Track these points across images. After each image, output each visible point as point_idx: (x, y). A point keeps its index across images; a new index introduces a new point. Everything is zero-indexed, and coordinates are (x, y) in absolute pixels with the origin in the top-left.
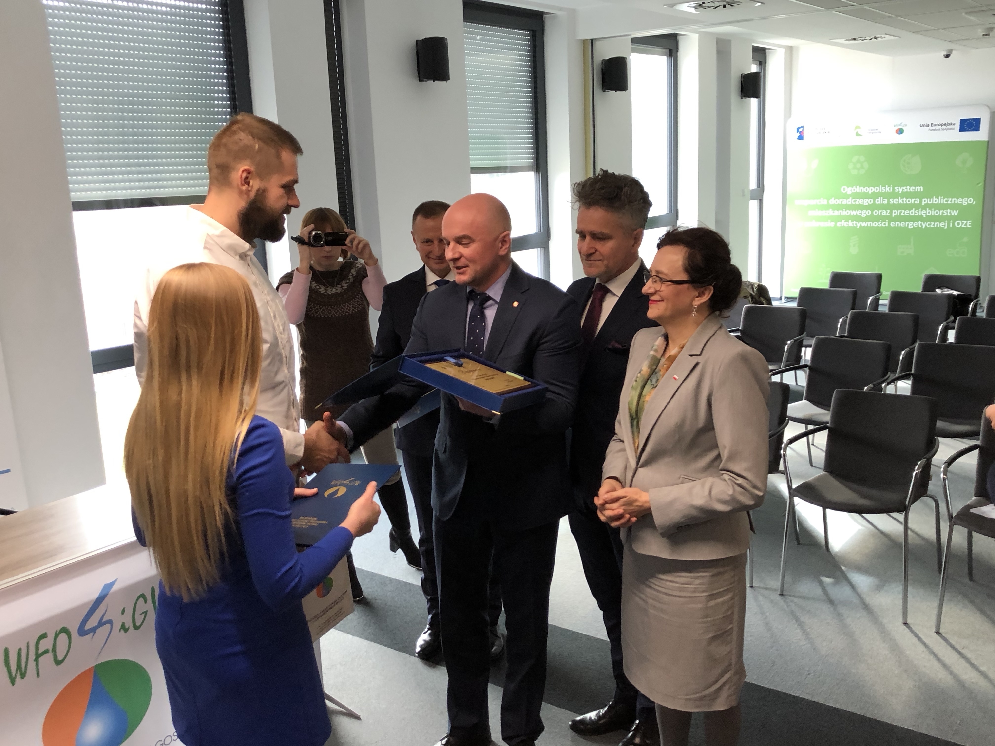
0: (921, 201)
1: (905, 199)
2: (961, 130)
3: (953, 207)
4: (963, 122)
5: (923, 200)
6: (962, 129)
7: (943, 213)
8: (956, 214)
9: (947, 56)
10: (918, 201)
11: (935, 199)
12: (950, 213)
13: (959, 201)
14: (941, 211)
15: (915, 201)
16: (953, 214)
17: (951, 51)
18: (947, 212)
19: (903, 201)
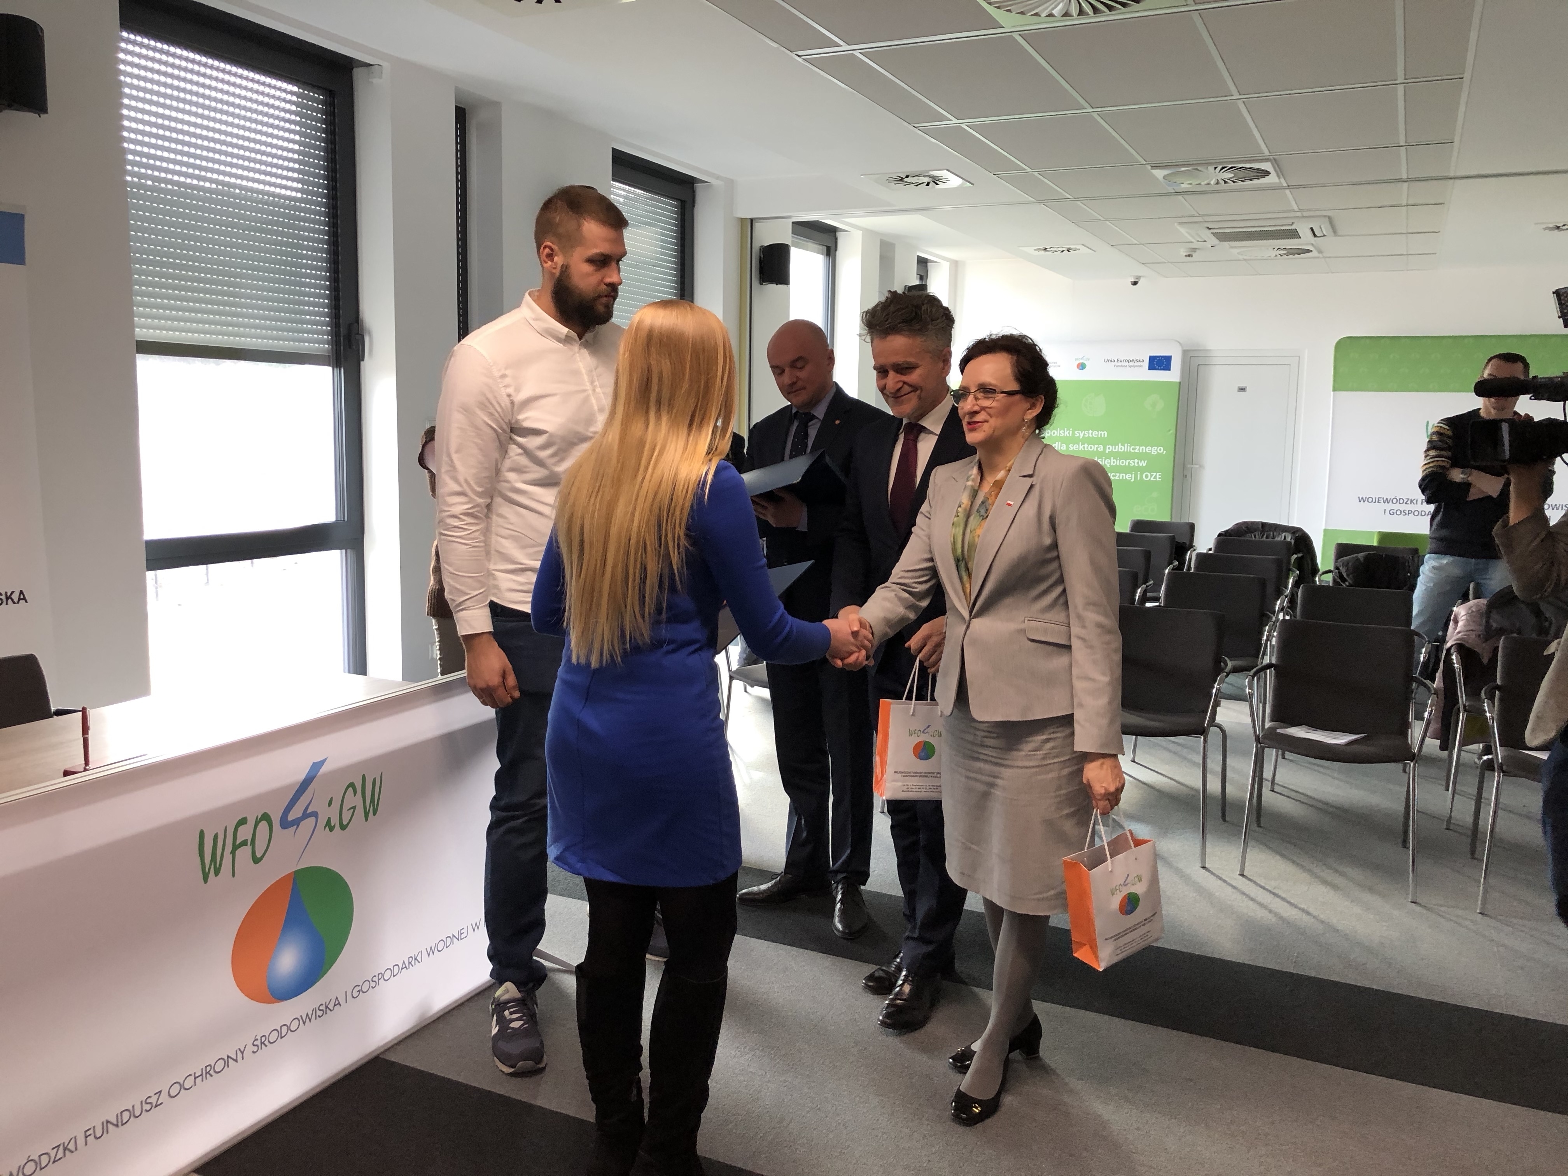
0: (1105, 448)
1: (1086, 445)
2: (1149, 369)
3: (1141, 456)
4: (1152, 359)
5: (1108, 447)
6: (1151, 367)
7: (1129, 463)
8: (1144, 465)
9: (1135, 283)
10: (1101, 449)
11: (1120, 447)
12: (1138, 463)
13: (1148, 449)
14: (1128, 461)
15: (1097, 448)
16: (1141, 465)
17: (1139, 277)
18: (1134, 463)
19: (1084, 447)
